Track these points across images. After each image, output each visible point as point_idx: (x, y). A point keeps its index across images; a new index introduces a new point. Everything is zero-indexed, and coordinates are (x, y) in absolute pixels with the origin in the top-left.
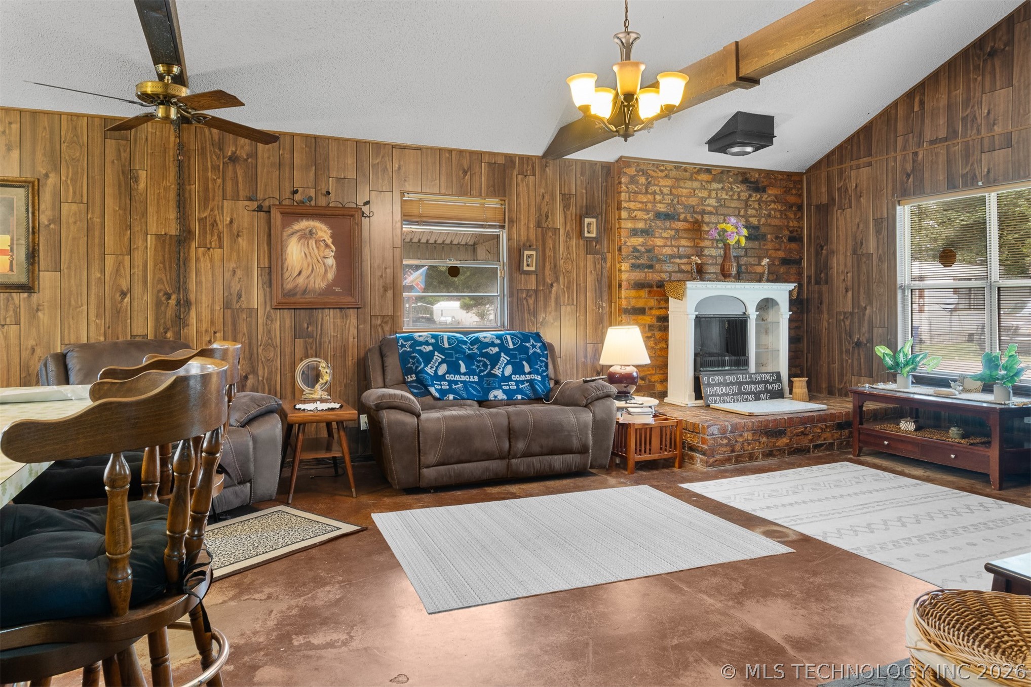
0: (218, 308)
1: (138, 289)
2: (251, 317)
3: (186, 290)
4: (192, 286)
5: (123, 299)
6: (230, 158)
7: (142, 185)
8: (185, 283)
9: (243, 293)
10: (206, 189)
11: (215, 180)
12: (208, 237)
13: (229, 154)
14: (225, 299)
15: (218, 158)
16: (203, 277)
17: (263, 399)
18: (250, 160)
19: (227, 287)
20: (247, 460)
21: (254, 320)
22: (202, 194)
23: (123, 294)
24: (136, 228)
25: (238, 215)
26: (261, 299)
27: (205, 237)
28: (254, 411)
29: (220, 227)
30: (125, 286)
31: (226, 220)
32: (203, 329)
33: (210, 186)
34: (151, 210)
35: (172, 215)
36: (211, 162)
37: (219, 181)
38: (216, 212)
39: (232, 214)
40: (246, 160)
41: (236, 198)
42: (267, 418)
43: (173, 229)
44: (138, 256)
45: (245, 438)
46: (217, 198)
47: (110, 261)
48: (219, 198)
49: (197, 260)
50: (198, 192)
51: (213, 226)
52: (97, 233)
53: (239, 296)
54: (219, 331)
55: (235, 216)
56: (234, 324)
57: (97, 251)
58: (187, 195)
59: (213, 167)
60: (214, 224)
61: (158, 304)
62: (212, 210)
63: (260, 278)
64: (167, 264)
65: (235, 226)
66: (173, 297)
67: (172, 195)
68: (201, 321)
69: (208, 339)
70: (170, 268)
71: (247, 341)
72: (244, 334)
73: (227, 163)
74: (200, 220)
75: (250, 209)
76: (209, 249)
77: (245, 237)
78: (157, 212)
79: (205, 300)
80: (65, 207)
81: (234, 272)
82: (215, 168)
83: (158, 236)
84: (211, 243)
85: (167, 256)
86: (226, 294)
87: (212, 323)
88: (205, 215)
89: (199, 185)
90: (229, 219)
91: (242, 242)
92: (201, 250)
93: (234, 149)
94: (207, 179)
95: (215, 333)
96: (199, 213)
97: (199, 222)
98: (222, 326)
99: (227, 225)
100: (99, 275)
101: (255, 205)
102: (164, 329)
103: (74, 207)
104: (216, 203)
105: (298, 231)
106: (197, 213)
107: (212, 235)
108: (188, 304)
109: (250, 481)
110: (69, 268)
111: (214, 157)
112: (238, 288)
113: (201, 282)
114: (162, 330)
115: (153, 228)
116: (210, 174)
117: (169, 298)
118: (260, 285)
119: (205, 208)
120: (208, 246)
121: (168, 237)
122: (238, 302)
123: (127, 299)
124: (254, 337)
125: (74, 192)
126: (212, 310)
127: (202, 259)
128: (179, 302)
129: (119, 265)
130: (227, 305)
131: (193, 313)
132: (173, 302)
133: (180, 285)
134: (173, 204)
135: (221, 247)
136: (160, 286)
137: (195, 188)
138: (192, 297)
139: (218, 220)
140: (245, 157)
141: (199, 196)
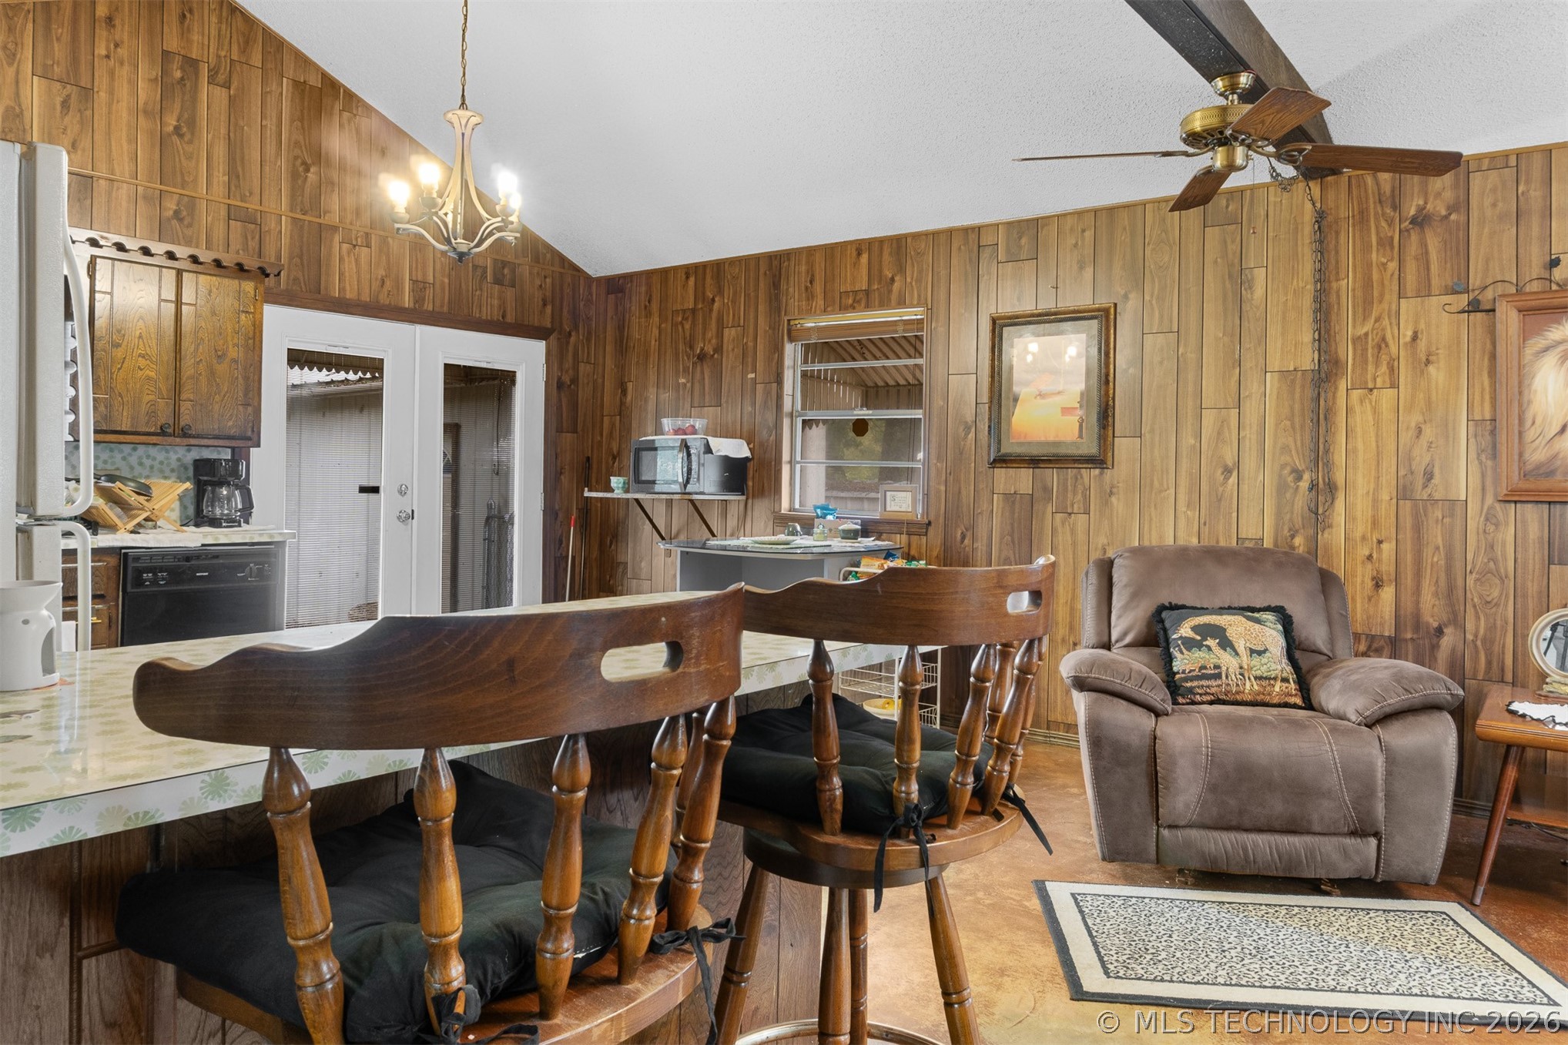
0: (1385, 497)
1: (1249, 463)
2: (1452, 515)
3: (1328, 465)
4: (1339, 457)
5: (1227, 479)
6: (1414, 221)
7: (1259, 292)
8: (1327, 451)
9: (1437, 471)
10: (1368, 284)
11: (1384, 265)
12: (1371, 368)
13: (1412, 212)
14: (1401, 481)
15: (1390, 224)
16: (1360, 440)
17: (1420, 679)
18: (1453, 217)
19: (1404, 459)
21: (1459, 522)
22: (1359, 293)
23: (1227, 471)
24: (1248, 364)
27: (1365, 370)
29: (1394, 349)
30: (1230, 459)
31: (1405, 336)
32: (1358, 535)
33: (1375, 276)
34: (1273, 330)
35: (1307, 336)
36: (1378, 233)
37: (1393, 266)
38: (1386, 322)
39: (1416, 322)
40: (1446, 217)
41: (1424, 291)
43: (1307, 359)
44: (1251, 409)
45: (1370, 749)
46: (1387, 297)
47: (1209, 417)
48: (1391, 296)
50: (1354, 290)
51: (1380, 348)
52: (1191, 376)
53: (1429, 476)
54: (1388, 539)
55: (1422, 326)
56: (1418, 528)
57: (1190, 403)
58: (1333, 298)
59: (1381, 243)
60: (1382, 344)
61: (1281, 488)
62: (1377, 320)
63: (1472, 440)
64: (1297, 420)
65: (1422, 344)
66: (1307, 476)
67: (1307, 302)
68: (1354, 519)
69: (1367, 553)
70: (1302, 427)
71: (1443, 562)
72: (1437, 548)
73: (1408, 231)
75: (1454, 309)
76: (1371, 390)
78: (1283, 334)
79: (1362, 483)
81: (1419, 431)
82: (1385, 243)
83: (1283, 373)
84: (1375, 380)
85: (1297, 406)
86: (1402, 473)
87: (1375, 523)
88: (1365, 330)
89: (1355, 277)
90: (1409, 333)
91: (1437, 373)
92: (1356, 394)
93: (1421, 202)
94: (1370, 265)
95: (1380, 542)
96: (1354, 327)
97: (1354, 343)
98: (1393, 530)
99: (1406, 344)
100: (1192, 441)
101: (1463, 300)
102: (1290, 530)
104: (1385, 306)
106: (1349, 327)
107: (1377, 365)
108: (1331, 488)
110: (1152, 431)
111: (1384, 224)
112: (1427, 459)
113: (1355, 450)
114: (1286, 532)
115: (1275, 363)
116: (1374, 255)
117: (1299, 478)
118: (1473, 455)
120: (1370, 385)
121: (1300, 373)
122: (1425, 486)
123: (1233, 479)
124: (1458, 555)
126: (1376, 502)
127: (1357, 409)
128: (1314, 486)
129: (1222, 425)
130: (1403, 493)
131: (1340, 504)
132: (1304, 484)
133: (1319, 455)
134: (1307, 317)
135: (1394, 385)
136: (1286, 458)
137: (1346, 286)
138: (1339, 477)
139: (1389, 336)
140: (1444, 212)
141: (1354, 296)
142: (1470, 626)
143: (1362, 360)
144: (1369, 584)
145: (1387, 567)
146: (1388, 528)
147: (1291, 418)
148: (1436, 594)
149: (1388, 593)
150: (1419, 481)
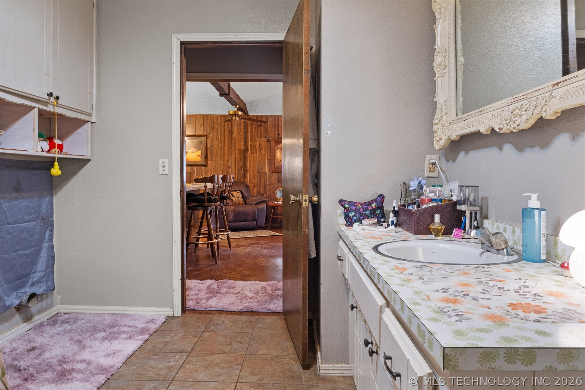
1: (233, 166)
2: (265, 175)
3: (246, 167)
4: (248, 165)
5: (229, 169)
7: (235, 135)
8: (246, 164)
10: (252, 135)
11: (255, 132)
12: (253, 150)
15: (256, 125)
19: (258, 166)
20: (255, 214)
21: (266, 176)
22: (251, 137)
23: (229, 168)
24: (233, 148)
25: (261, 143)
26: (268, 169)
27: (252, 150)
28: (258, 201)
30: (229, 165)
33: (254, 134)
34: (237, 142)
35: (243, 144)
37: (256, 132)
39: (260, 142)
41: (261, 137)
42: (262, 204)
43: (243, 148)
44: (233, 156)
47: (226, 158)
48: (256, 138)
49: (250, 157)
52: (222, 150)
53: (262, 168)
56: (260, 177)
57: (222, 155)
58: (247, 137)
60: (255, 146)
61: (238, 171)
62: (254, 142)
64: (241, 158)
65: (261, 146)
66: (243, 169)
67: (243, 137)
70: (242, 159)
74: (251, 145)
75: (265, 141)
77: (263, 150)
78: (239, 143)
79: (252, 170)
80: (214, 142)
81: (260, 161)
82: (255, 128)
83: (239, 150)
85: (241, 156)
87: (254, 177)
91: (263, 151)
95: (254, 180)
100: (223, 162)
101: (267, 139)
103: (217, 142)
105: (279, 147)
106: (250, 142)
107: (254, 149)
108: (247, 171)
109: (256, 220)
110: (215, 160)
113: (250, 164)
114: (239, 179)
115: (237, 148)
117: (241, 169)
119: (252, 141)
123: (230, 169)
124: (266, 182)
125: (217, 138)
126: (254, 173)
128: (244, 170)
129: (228, 159)
130: (258, 171)
131: (248, 174)
132: (242, 170)
133: (245, 165)
134: (243, 140)
135: (256, 153)
136: (239, 165)
137: (249, 135)
138: (248, 169)
142: (267, 193)
143: (251, 149)
144: (253, 187)
145: (255, 184)
146: (256, 176)
147: (240, 158)
148: (263, 188)
149: (256, 189)
150: (260, 170)
